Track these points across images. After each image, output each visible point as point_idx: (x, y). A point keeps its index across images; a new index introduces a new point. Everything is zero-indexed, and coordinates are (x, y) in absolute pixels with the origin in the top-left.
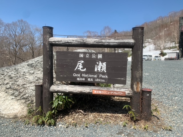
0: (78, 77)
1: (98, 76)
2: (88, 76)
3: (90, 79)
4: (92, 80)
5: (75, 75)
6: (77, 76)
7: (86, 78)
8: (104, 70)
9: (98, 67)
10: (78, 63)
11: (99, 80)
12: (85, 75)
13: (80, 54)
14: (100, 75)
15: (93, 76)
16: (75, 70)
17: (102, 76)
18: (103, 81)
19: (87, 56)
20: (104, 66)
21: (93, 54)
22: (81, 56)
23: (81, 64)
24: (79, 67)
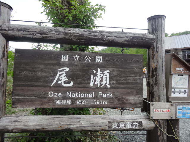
3: (82, 102)
4: (85, 102)
6: (55, 96)
7: (74, 100)
8: (106, 83)
9: (95, 78)
10: (58, 72)
11: (98, 101)
12: (71, 95)
13: (62, 55)
14: (99, 93)
15: (87, 95)
16: (52, 85)
17: (103, 95)
18: (105, 104)
19: (75, 60)
20: (106, 77)
21: (86, 56)
22: (63, 59)
23: (65, 74)
24: (60, 79)
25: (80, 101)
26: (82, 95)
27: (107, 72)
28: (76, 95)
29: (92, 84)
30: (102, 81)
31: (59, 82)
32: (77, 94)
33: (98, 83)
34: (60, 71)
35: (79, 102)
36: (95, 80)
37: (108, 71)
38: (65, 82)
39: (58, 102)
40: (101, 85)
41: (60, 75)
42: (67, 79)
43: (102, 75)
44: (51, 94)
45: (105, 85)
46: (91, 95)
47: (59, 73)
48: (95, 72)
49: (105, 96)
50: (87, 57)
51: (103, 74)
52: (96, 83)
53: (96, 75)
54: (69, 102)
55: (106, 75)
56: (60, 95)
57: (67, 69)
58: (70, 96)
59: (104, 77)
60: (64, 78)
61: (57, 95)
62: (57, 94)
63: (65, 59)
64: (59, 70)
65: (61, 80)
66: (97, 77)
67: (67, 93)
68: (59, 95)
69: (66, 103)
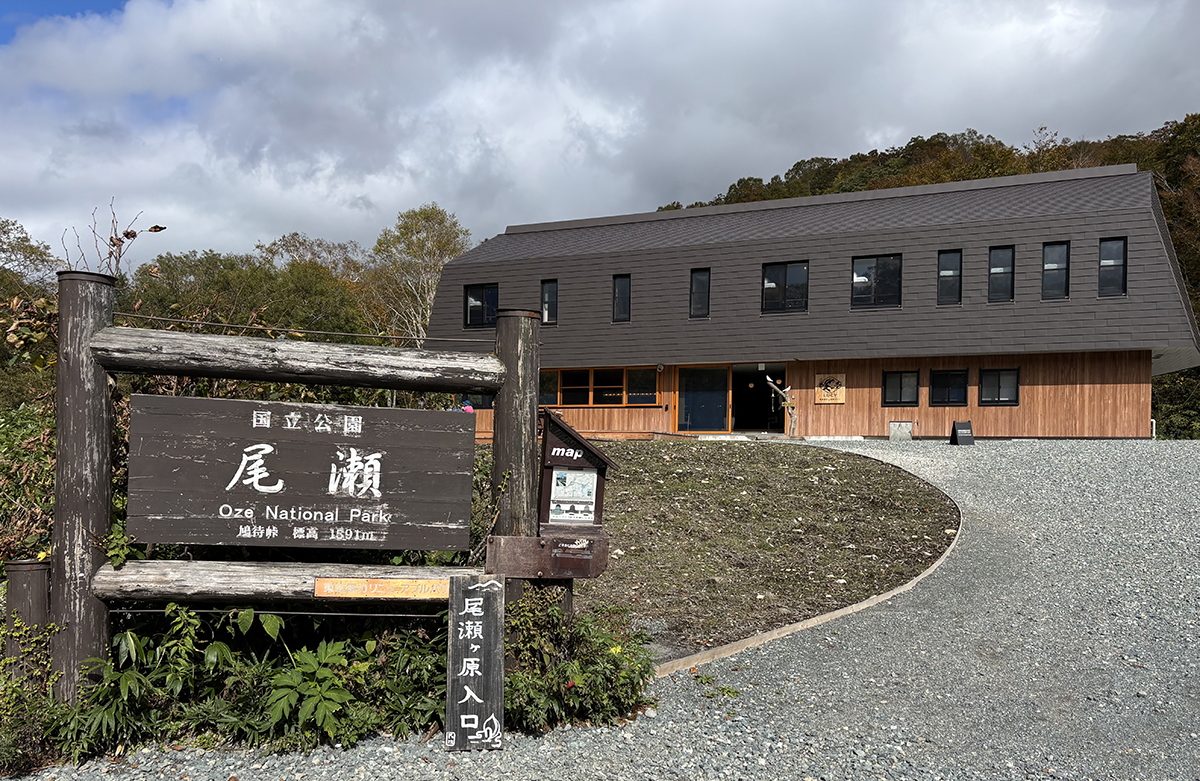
0: (245, 522)
1: (344, 515)
2: (296, 515)
3: (306, 532)
4: (313, 534)
5: (226, 512)
6: (236, 516)
7: (285, 528)
8: (371, 486)
9: (342, 473)
10: (244, 455)
11: (349, 532)
12: (279, 514)
13: (255, 412)
14: (352, 510)
15: (318, 516)
16: (227, 489)
17: (361, 517)
18: (367, 538)
19: (289, 424)
20: (371, 469)
21: (320, 415)
22: (258, 421)
23: (261, 462)
24: (249, 473)
25: (302, 530)
26: (308, 515)
27: (374, 459)
28: (289, 515)
29: (333, 488)
30: (359, 480)
31: (246, 482)
32: (293, 511)
33: (349, 485)
34: (249, 454)
35: (298, 533)
36: (342, 480)
37: (379, 456)
38: (262, 482)
39: (245, 532)
40: (357, 490)
41: (250, 463)
42: (266, 475)
43: (361, 465)
44: (226, 511)
45: (369, 492)
46: (331, 517)
47: (245, 458)
48: (341, 457)
49: (366, 518)
50: (322, 418)
51: (364, 462)
52: (344, 486)
53: (344, 464)
54: (272, 532)
55: (372, 466)
56: (249, 513)
57: (268, 449)
58: (275, 517)
59: (367, 470)
60: (258, 472)
61: (243, 513)
62: (241, 510)
63: (261, 422)
64: (246, 450)
65: (253, 476)
66: (348, 470)
67: (268, 508)
68: (246, 512)
69: (264, 534)
